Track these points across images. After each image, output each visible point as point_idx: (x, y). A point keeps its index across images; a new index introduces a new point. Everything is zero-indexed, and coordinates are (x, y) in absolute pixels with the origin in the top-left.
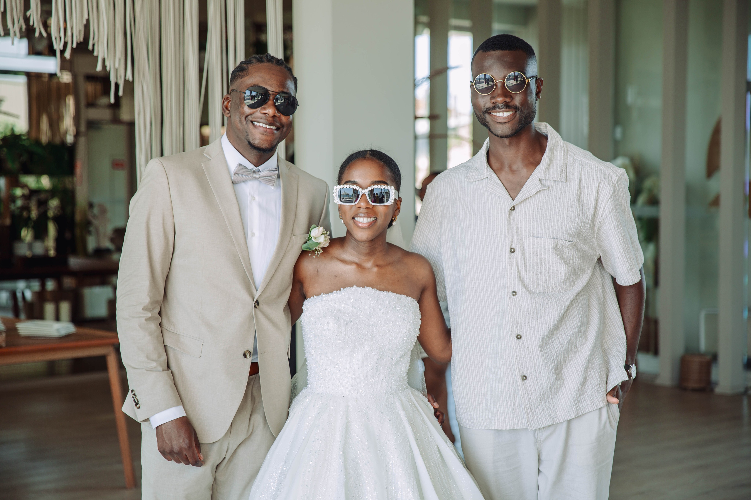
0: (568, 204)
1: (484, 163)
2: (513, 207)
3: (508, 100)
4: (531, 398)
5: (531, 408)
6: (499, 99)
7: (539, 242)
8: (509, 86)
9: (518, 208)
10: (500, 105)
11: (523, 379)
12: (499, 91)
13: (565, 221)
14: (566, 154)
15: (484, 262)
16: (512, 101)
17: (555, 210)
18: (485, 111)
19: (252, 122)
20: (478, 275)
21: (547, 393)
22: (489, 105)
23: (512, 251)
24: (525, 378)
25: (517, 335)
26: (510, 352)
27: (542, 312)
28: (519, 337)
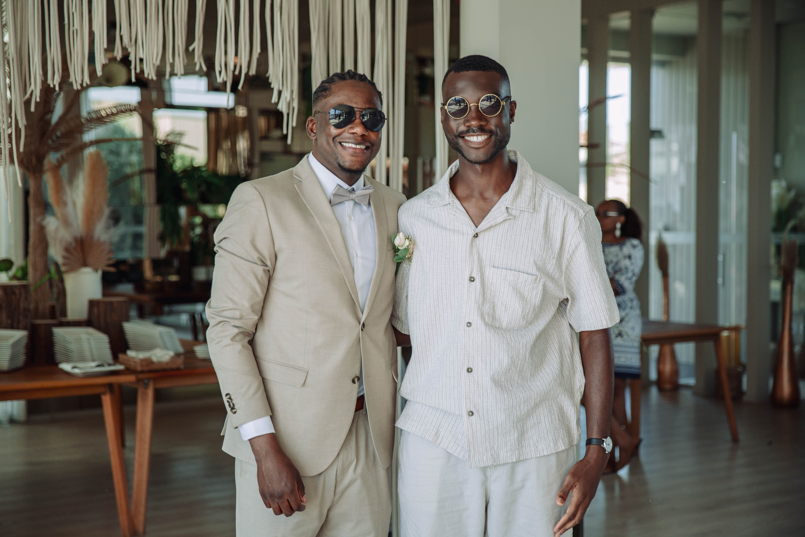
0: (533, 236)
1: (446, 189)
2: (477, 234)
3: (483, 123)
4: (475, 435)
5: (474, 445)
6: (474, 123)
7: (499, 274)
8: (483, 108)
9: (481, 236)
10: (474, 129)
11: (469, 415)
12: (473, 114)
13: (529, 253)
14: (534, 184)
15: (442, 289)
16: (487, 124)
17: (519, 241)
18: (458, 135)
19: (340, 143)
20: (434, 303)
21: (493, 432)
22: (462, 128)
23: (472, 280)
24: (471, 413)
25: (467, 368)
26: (459, 385)
27: (496, 347)
28: (469, 370)
